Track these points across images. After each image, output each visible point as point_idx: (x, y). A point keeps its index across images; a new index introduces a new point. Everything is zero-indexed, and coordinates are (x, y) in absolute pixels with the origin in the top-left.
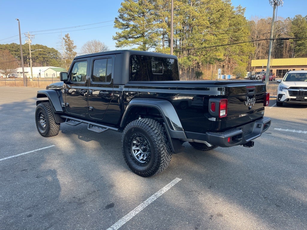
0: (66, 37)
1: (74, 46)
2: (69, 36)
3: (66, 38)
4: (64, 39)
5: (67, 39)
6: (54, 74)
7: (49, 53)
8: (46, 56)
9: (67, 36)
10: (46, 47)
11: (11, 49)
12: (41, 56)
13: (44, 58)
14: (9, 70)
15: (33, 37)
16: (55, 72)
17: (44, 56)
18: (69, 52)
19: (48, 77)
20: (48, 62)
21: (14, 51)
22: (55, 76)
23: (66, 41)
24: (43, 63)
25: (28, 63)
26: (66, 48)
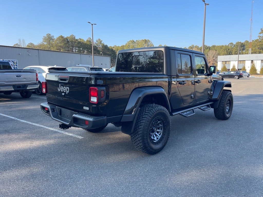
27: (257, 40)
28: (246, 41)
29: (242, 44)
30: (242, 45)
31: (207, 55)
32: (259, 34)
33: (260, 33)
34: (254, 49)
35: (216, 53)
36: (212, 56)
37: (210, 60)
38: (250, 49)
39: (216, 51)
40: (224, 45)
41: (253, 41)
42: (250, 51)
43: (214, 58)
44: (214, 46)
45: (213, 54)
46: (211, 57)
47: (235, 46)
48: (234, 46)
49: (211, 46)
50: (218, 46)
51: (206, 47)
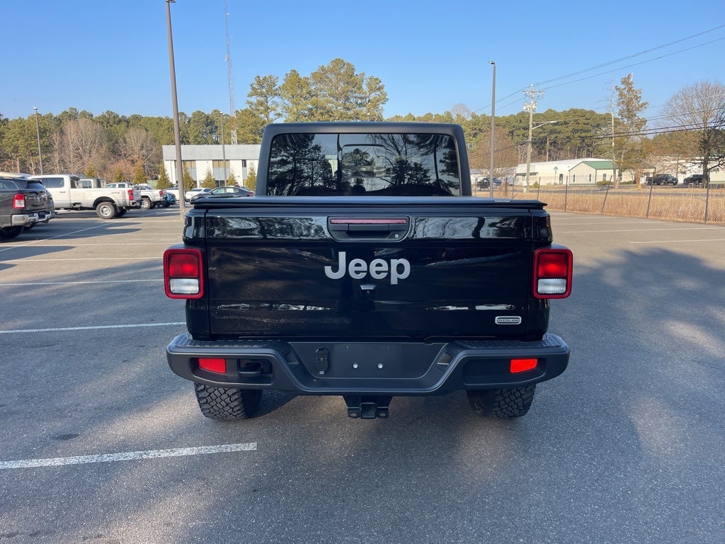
0: (623, 83)
1: (640, 103)
2: (631, 80)
3: (623, 87)
4: (617, 89)
5: (625, 88)
6: (590, 175)
7: (598, 126)
8: (588, 134)
9: (626, 82)
10: (592, 112)
11: (517, 124)
12: (576, 135)
13: (583, 139)
14: (500, 169)
15: (540, 94)
16: (592, 171)
17: (583, 134)
18: (625, 120)
19: (575, 183)
20: (591, 149)
21: (522, 130)
22: (593, 181)
23: (621, 94)
24: (579, 150)
25: (548, 154)
26: (620, 110)
27: (246, 110)
28: (215, 111)
29: (208, 117)
30: (207, 120)
31: (125, 141)
32: (248, 96)
33: (250, 96)
34: (242, 132)
35: (147, 136)
36: (139, 144)
37: (136, 156)
38: (234, 132)
39: (147, 130)
40: (163, 117)
41: (237, 111)
42: (235, 138)
43: (144, 152)
44: (137, 118)
45: (141, 141)
46: (137, 148)
47: (192, 121)
48: (189, 122)
49: (128, 116)
50: (149, 119)
51: (114, 117)
